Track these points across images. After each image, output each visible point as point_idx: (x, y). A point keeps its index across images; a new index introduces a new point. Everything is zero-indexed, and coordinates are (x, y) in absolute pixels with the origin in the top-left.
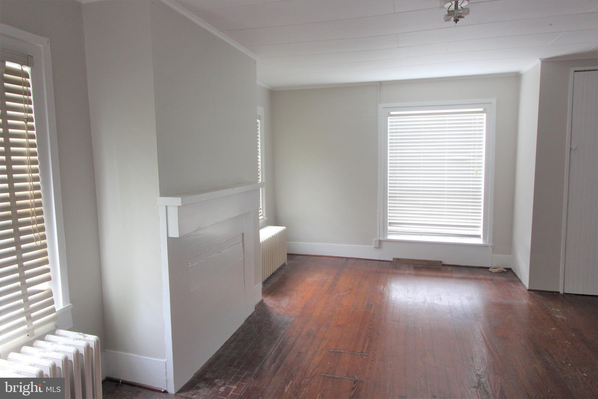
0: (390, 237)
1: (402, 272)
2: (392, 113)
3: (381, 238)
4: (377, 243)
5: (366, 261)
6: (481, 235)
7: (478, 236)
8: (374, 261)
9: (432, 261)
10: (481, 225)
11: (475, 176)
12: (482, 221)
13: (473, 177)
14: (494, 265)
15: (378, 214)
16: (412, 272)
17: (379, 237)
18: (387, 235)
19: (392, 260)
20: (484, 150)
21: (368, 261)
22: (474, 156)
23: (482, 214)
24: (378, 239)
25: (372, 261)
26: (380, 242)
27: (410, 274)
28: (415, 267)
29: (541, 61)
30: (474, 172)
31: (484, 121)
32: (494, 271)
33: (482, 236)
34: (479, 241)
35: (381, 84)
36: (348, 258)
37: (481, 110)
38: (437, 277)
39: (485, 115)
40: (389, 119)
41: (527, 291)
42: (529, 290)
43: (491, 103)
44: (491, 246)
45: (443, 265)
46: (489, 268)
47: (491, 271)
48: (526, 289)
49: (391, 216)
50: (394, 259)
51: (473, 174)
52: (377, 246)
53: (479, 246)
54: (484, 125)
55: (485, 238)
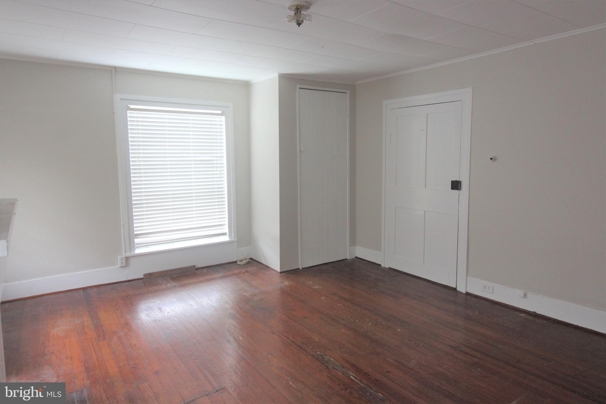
0: (138, 251)
1: (164, 287)
2: (131, 107)
3: (128, 254)
4: (124, 260)
5: (110, 285)
6: (226, 233)
7: (224, 234)
8: (122, 283)
9: (186, 267)
10: (227, 222)
11: (219, 176)
12: (227, 219)
13: (217, 178)
14: (240, 258)
15: (122, 227)
16: (174, 284)
17: (126, 252)
18: (134, 249)
19: (142, 277)
20: (225, 151)
21: (114, 285)
22: (217, 157)
23: (227, 213)
24: (125, 256)
25: (119, 284)
26: (127, 258)
27: (175, 287)
28: (170, 278)
29: (279, 75)
30: (218, 172)
31: (224, 123)
32: (241, 263)
33: (228, 234)
34: (226, 238)
35: (114, 70)
36: (84, 289)
37: (220, 112)
38: (201, 282)
39: (224, 117)
40: (129, 114)
41: (279, 274)
42: (281, 273)
43: (229, 107)
44: (236, 241)
45: (197, 269)
46: (236, 262)
47: (239, 264)
48: (278, 273)
49: (138, 227)
50: (144, 275)
51: (217, 174)
52: (124, 265)
53: (227, 243)
54: (224, 127)
55: (230, 235)
